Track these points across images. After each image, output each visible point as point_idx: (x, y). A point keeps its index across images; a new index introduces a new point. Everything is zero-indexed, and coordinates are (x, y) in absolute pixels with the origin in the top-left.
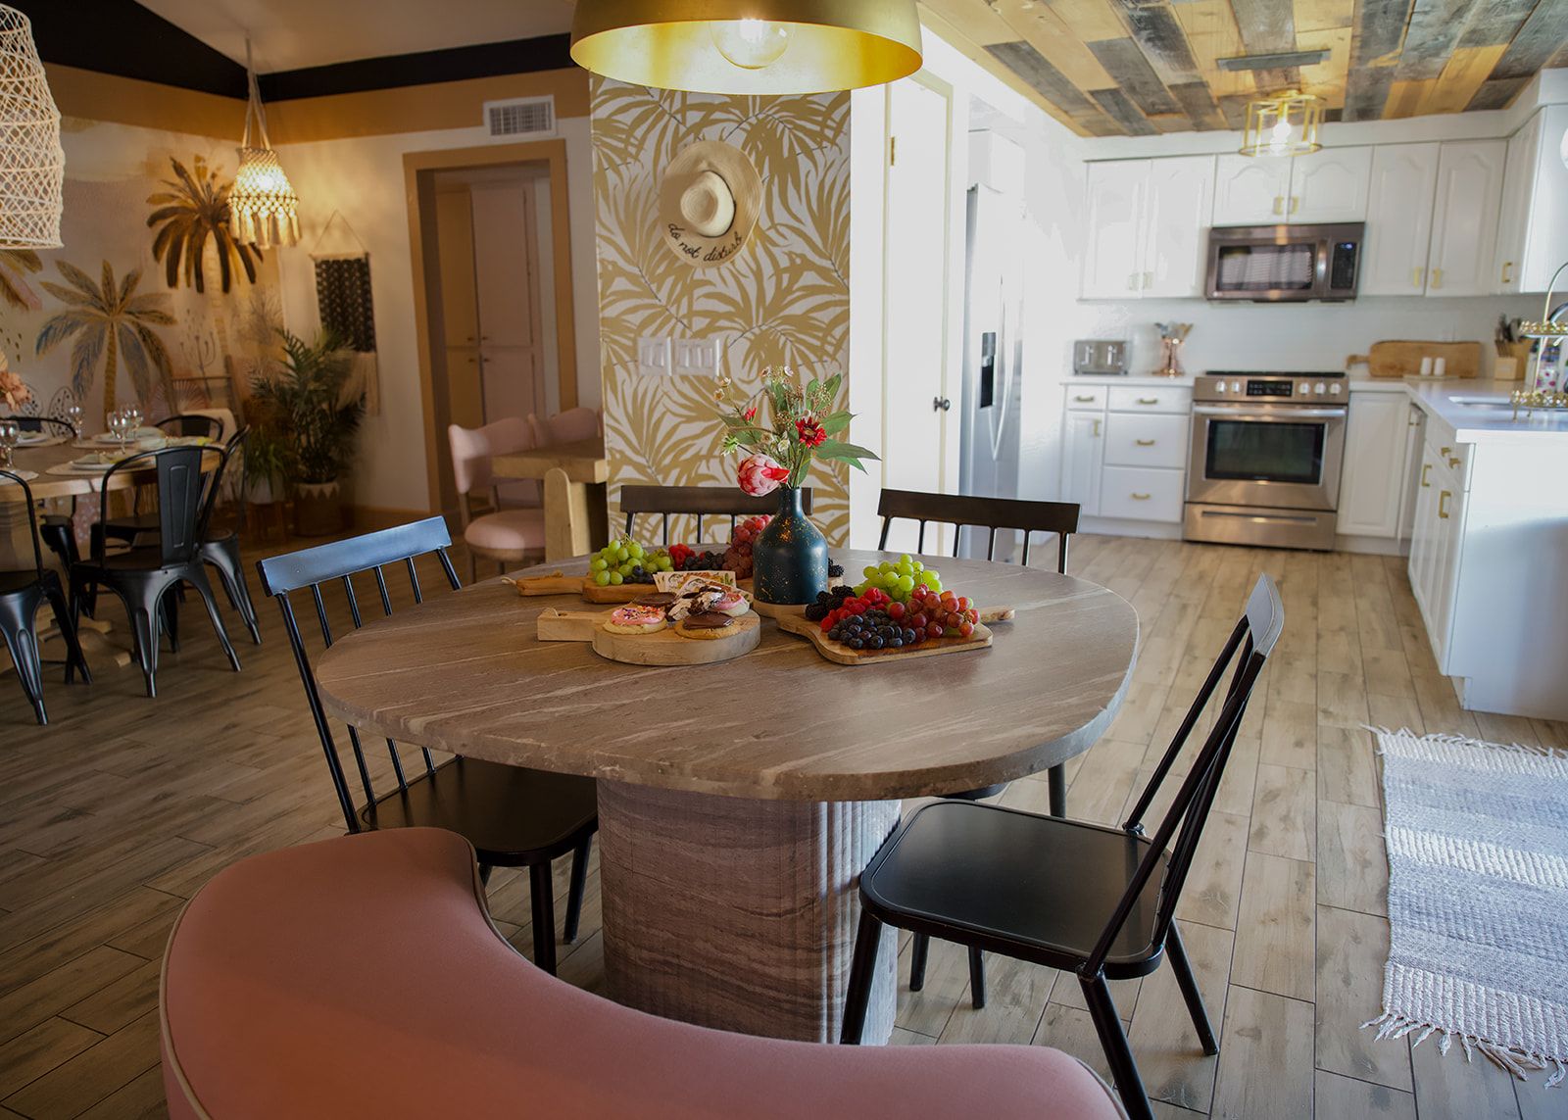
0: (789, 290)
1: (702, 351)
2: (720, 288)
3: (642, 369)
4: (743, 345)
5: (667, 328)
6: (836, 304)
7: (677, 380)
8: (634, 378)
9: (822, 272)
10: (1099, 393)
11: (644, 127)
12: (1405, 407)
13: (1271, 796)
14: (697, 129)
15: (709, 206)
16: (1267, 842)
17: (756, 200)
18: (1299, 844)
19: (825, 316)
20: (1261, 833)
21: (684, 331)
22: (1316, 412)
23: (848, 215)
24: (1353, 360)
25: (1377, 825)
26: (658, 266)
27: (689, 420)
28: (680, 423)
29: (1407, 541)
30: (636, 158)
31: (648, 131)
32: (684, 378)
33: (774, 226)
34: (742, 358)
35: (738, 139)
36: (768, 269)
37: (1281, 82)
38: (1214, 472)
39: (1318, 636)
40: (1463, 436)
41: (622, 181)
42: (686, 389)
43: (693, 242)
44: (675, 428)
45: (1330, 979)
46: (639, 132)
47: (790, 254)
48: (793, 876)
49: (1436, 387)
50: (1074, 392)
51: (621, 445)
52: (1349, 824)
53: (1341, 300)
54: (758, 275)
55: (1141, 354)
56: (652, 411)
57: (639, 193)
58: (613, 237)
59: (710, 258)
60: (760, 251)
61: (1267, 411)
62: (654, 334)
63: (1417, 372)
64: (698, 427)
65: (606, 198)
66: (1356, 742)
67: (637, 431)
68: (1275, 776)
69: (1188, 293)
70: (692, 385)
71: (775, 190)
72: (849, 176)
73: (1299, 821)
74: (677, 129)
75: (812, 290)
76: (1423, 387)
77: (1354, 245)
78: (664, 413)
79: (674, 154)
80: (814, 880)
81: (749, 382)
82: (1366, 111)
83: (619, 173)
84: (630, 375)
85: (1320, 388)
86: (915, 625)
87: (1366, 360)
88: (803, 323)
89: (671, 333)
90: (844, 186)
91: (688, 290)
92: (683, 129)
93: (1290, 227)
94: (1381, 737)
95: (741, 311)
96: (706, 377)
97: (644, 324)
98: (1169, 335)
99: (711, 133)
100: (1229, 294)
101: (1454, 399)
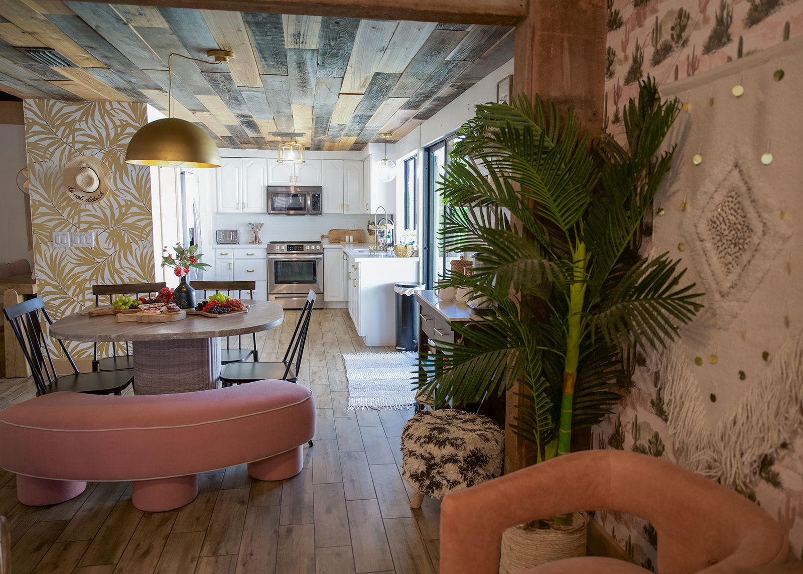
0: (125, 214)
1: (86, 237)
2: (93, 212)
3: (55, 245)
4: (106, 234)
5: (68, 228)
6: (146, 219)
7: (73, 249)
8: (51, 248)
9: (139, 207)
10: (230, 252)
11: (54, 147)
12: (342, 254)
13: (315, 373)
14: (80, 151)
15: (90, 181)
16: (315, 383)
17: (109, 179)
18: (324, 381)
19: (142, 224)
20: (313, 381)
21: (76, 229)
22: (312, 256)
23: (150, 187)
24: (323, 237)
25: (344, 374)
26: (63, 202)
27: (80, 265)
28: (75, 267)
29: (347, 302)
30: (50, 159)
31: (56, 149)
32: (77, 248)
33: (117, 189)
34: (105, 240)
35: (100, 156)
36: (115, 205)
37: (290, 139)
38: (278, 282)
39: (322, 334)
40: (357, 260)
41: (43, 168)
42: (78, 252)
43: (80, 194)
44: (72, 269)
45: (336, 404)
46: (51, 149)
47: (125, 200)
48: (203, 378)
49: (351, 246)
50: (219, 251)
51: (44, 277)
52: (337, 376)
53: (317, 215)
54: (111, 207)
55: (244, 236)
56: (60, 262)
57: (52, 173)
58: (39, 191)
59: (88, 200)
60: (111, 199)
61: (294, 257)
62: (60, 231)
63: (345, 241)
64: (85, 268)
65: (34, 174)
66: (337, 358)
67: (53, 272)
68: (315, 369)
69: (260, 211)
70: (80, 250)
71: (118, 176)
72: (149, 173)
73: (324, 377)
74: (70, 150)
75: (135, 214)
76: (347, 246)
77: (319, 195)
78: (67, 263)
79: (69, 160)
80: (209, 379)
81: (108, 249)
82: (318, 148)
83: (41, 165)
84: (49, 248)
85: (313, 247)
86: (230, 307)
87: (327, 237)
88: (133, 226)
89: (69, 230)
90: (148, 176)
91: (78, 213)
92: (73, 150)
93: (296, 187)
94: (344, 356)
95: (104, 221)
96: (88, 248)
97: (56, 226)
98: (255, 228)
99: (87, 153)
100: (276, 212)
101: (356, 250)
